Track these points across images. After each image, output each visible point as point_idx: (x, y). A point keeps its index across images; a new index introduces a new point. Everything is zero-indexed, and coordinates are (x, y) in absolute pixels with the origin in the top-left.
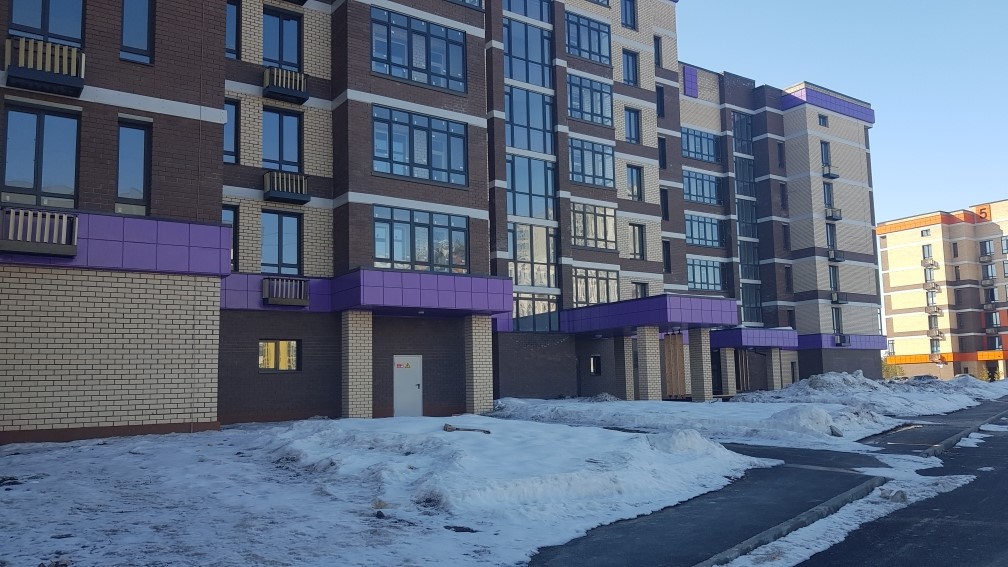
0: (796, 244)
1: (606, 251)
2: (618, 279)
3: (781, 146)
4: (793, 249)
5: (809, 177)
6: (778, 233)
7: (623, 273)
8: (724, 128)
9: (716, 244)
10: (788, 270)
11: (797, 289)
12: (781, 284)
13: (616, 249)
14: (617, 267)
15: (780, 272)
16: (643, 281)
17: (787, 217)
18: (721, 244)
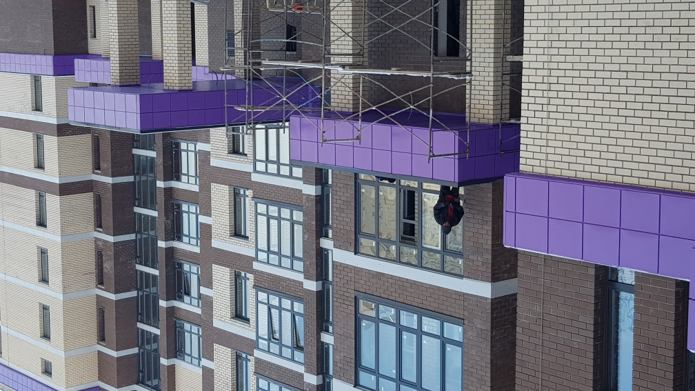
0: (85, 201)
1: (269, 202)
2: (255, 161)
3: (102, 338)
4: (91, 194)
5: (64, 293)
6: (108, 219)
7: (249, 168)
8: (172, 369)
9: (185, 207)
10: (97, 166)
11: (87, 139)
12: (106, 148)
13: (256, 204)
14: (255, 178)
15: (106, 164)
16: (234, 156)
17: (97, 240)
18: (179, 207)
